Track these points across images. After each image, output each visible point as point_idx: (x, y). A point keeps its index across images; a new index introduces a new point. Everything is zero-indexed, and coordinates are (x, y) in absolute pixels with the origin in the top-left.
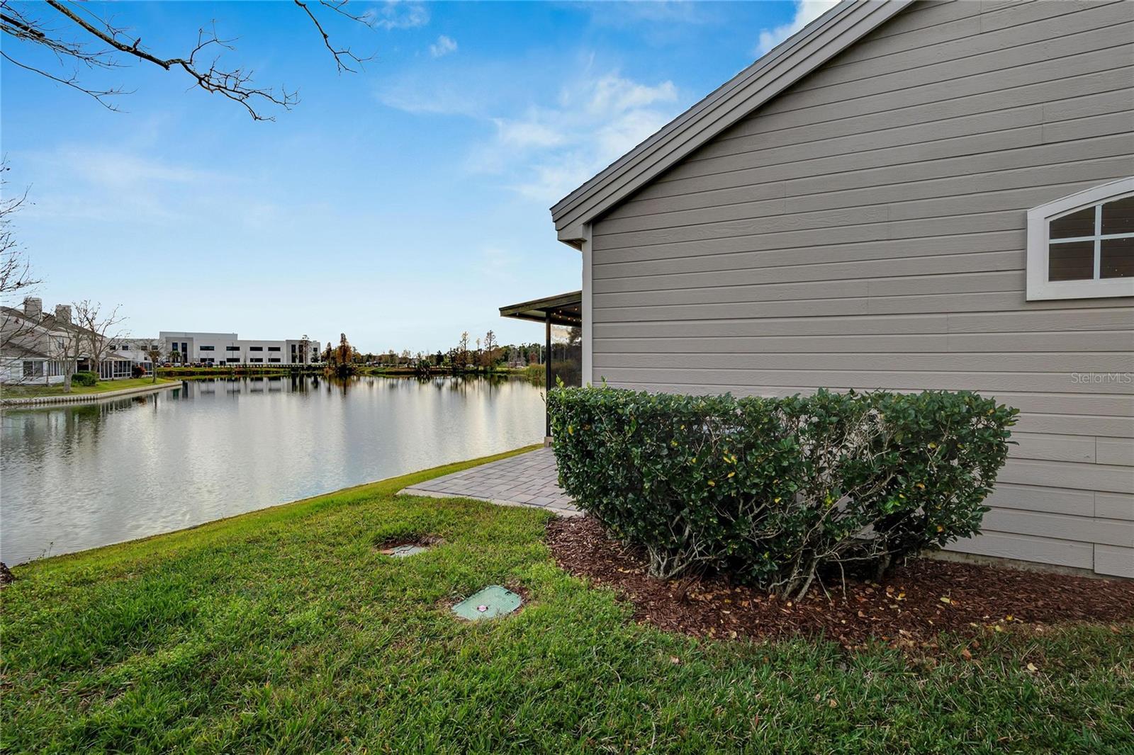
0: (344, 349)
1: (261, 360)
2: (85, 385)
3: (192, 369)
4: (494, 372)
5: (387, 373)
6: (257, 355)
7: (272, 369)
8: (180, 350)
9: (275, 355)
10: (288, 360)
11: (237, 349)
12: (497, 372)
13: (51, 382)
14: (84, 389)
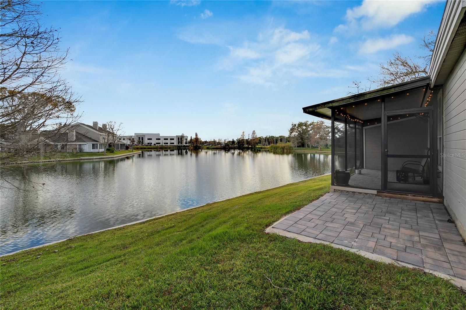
0: (197, 139)
1: (167, 143)
2: (110, 152)
3: (145, 147)
4: (256, 148)
5: (213, 148)
6: (166, 141)
7: (171, 147)
8: (141, 140)
9: (172, 141)
10: (177, 144)
11: (159, 139)
12: (257, 148)
13: (100, 151)
14: (110, 154)
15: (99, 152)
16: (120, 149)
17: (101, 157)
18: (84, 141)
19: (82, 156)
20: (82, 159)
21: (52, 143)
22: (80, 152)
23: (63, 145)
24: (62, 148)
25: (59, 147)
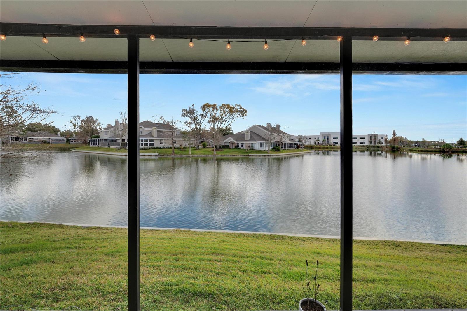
0: (394, 138)
8: (326, 139)
10: (368, 144)
13: (266, 149)
14: (275, 152)
15: (265, 150)
16: (289, 148)
17: (264, 154)
18: (255, 140)
19: (251, 153)
20: (250, 156)
21: (235, 142)
22: (252, 149)
23: (242, 143)
24: (242, 146)
25: (240, 145)
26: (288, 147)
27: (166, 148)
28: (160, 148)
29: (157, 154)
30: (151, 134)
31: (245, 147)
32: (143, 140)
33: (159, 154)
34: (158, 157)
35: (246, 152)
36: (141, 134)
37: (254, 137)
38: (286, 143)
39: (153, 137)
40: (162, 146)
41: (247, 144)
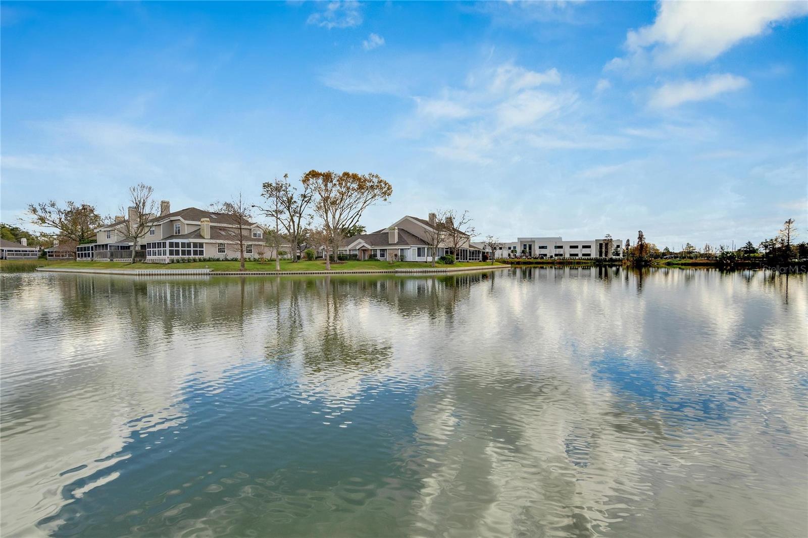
0: (642, 247)
1: (577, 255)
3: (532, 260)
5: (683, 264)
6: (574, 251)
7: (582, 261)
8: (528, 249)
9: (586, 251)
10: (596, 254)
11: (561, 247)
13: (428, 260)
14: (445, 265)
15: (426, 262)
16: (470, 259)
17: (425, 269)
18: (407, 244)
19: (400, 267)
20: (397, 272)
21: (369, 247)
22: (402, 261)
23: (382, 250)
24: (383, 255)
25: (378, 253)
26: (468, 258)
27: (229, 261)
28: (218, 260)
29: (207, 271)
30: (198, 232)
31: (388, 257)
32: (179, 243)
33: (213, 271)
34: (211, 276)
35: (391, 265)
36: (179, 233)
37: (405, 238)
38: (464, 250)
39: (203, 238)
40: (221, 256)
41: (391, 252)
